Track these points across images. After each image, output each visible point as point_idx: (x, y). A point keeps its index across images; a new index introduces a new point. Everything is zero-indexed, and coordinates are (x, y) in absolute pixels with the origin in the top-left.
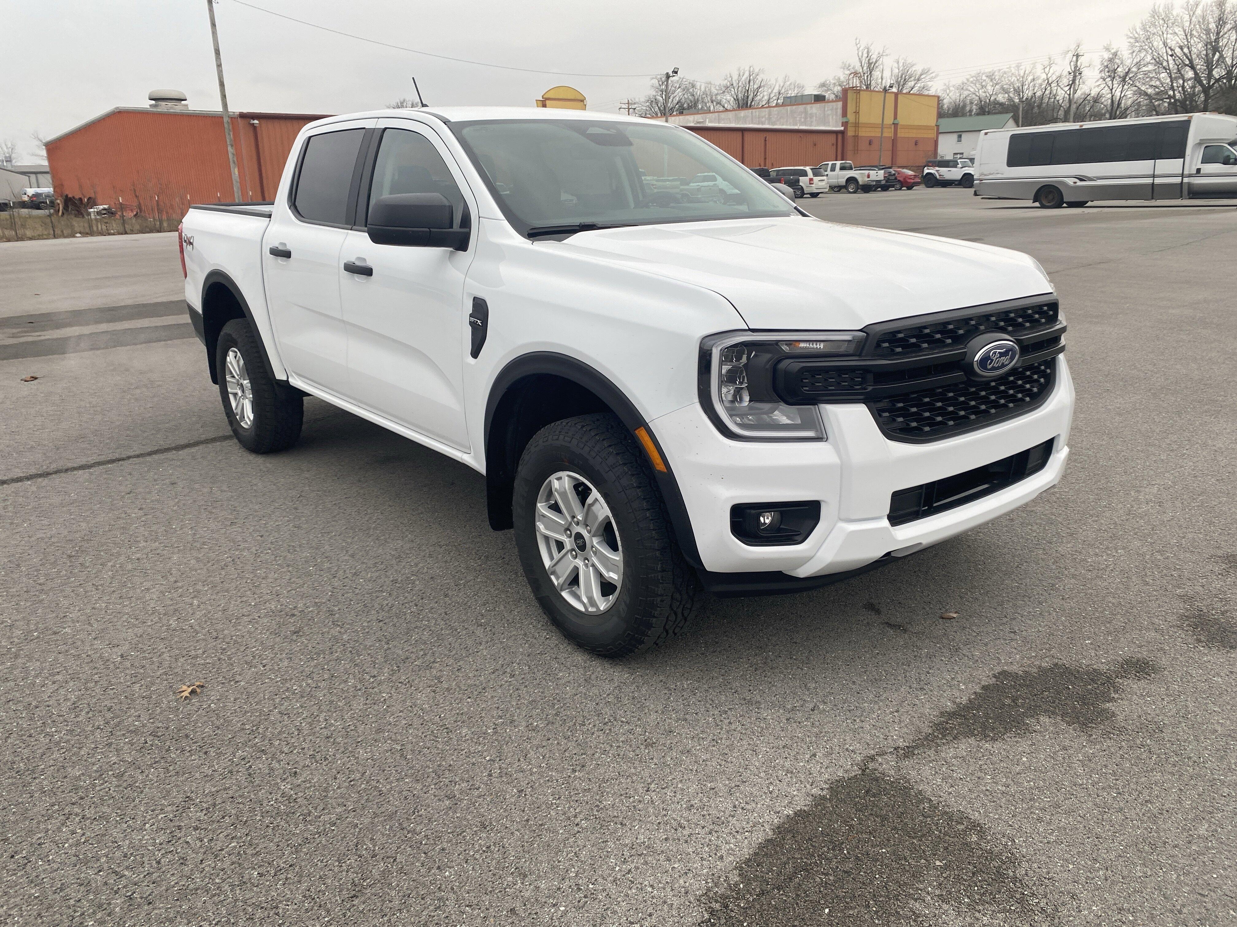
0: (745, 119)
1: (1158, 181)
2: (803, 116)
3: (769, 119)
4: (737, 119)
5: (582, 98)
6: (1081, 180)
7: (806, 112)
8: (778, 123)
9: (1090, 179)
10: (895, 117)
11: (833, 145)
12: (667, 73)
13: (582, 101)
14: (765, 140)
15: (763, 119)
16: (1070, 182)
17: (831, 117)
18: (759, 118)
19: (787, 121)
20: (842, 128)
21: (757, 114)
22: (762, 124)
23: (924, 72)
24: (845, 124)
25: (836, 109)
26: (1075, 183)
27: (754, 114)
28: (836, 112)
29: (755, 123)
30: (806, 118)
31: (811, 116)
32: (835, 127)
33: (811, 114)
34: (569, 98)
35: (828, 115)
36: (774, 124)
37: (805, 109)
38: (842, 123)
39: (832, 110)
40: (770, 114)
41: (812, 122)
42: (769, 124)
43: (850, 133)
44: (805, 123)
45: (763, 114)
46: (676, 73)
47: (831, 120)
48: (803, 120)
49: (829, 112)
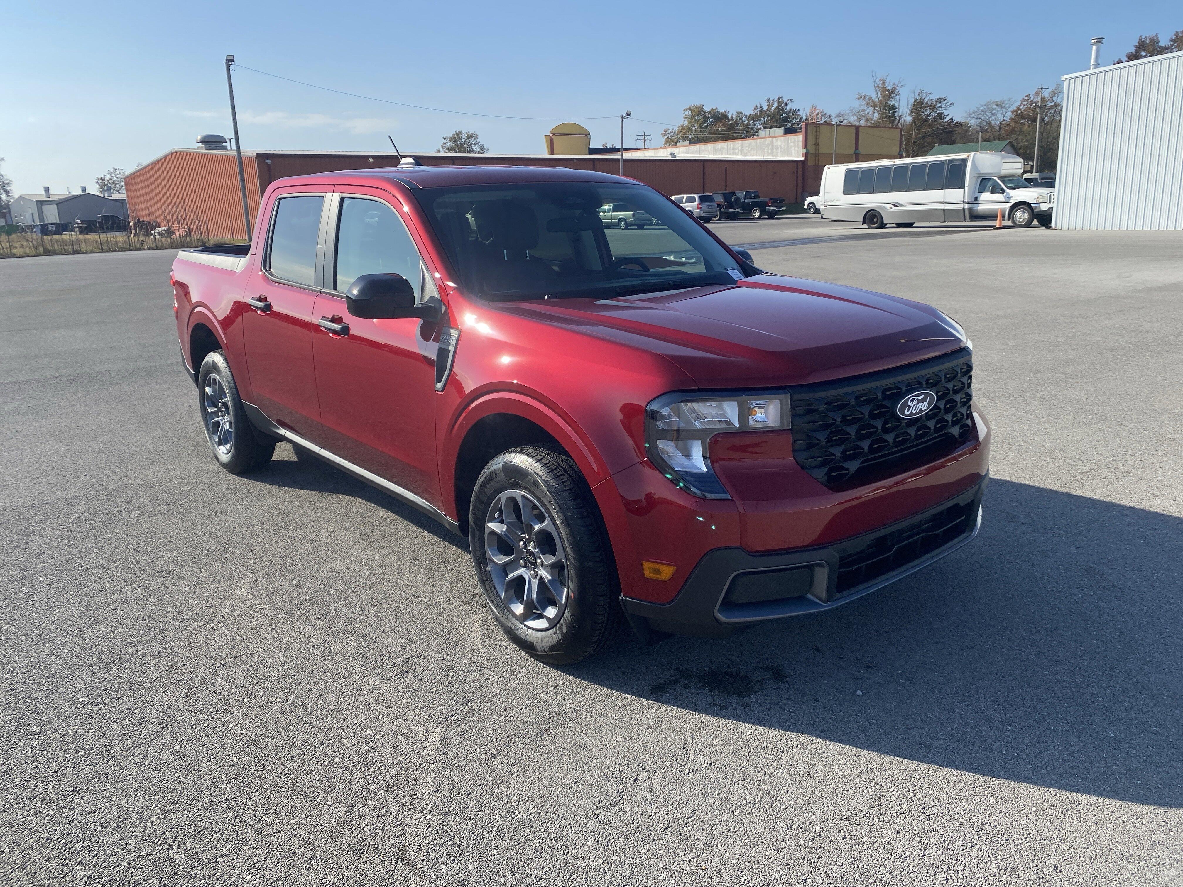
0: (721, 151)
4: (715, 151)
8: (749, 154)
10: (857, 147)
11: (795, 171)
12: (622, 116)
13: (586, 135)
14: (726, 170)
15: (736, 151)
17: (793, 148)
18: (733, 149)
19: (757, 152)
20: (803, 159)
21: (732, 146)
22: (736, 154)
24: (806, 155)
25: (798, 141)
27: (729, 146)
28: (798, 144)
29: (730, 154)
30: (772, 149)
31: (777, 148)
32: (797, 157)
33: (777, 146)
34: (574, 133)
35: (791, 147)
36: (746, 154)
37: (772, 141)
38: (803, 153)
39: (794, 142)
40: (742, 147)
41: (777, 153)
42: (741, 155)
43: (811, 162)
44: (771, 154)
45: (737, 146)
46: (629, 115)
47: (793, 151)
48: (770, 151)
49: (792, 144)
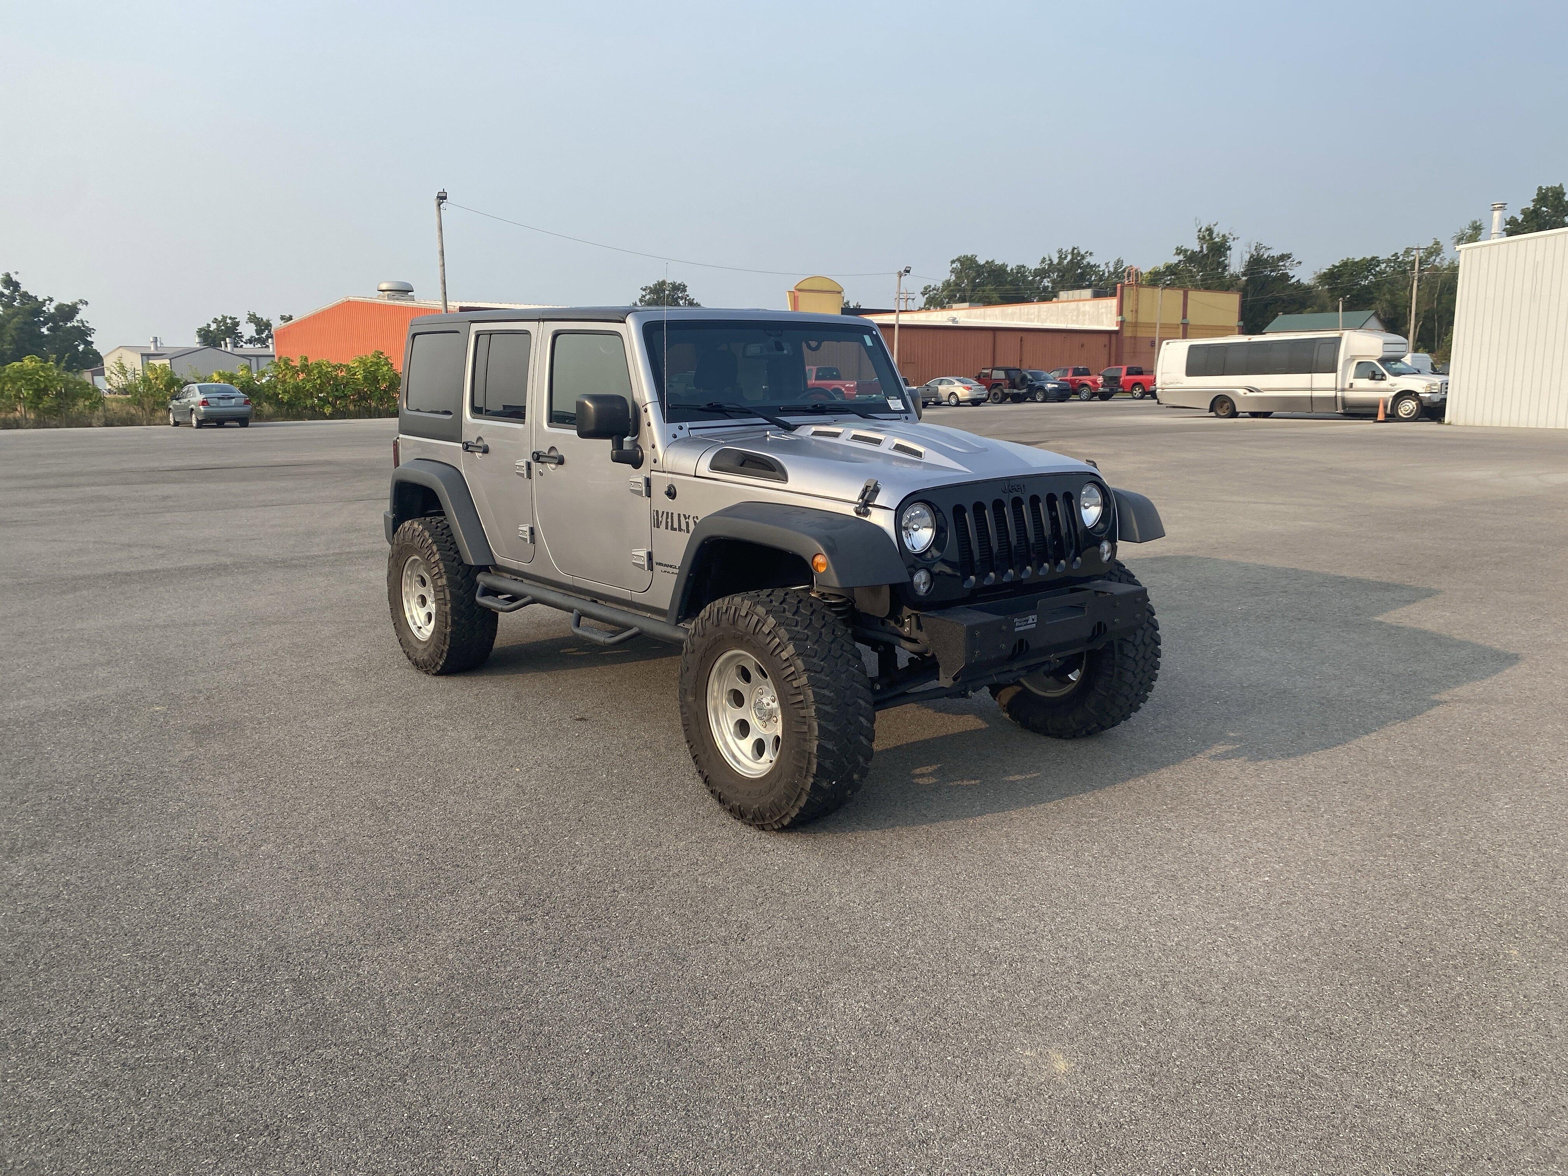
1: (1316, 394)
2: (1075, 313)
3: (1039, 316)
5: (839, 289)
6: (1251, 391)
7: (1078, 309)
8: (1048, 321)
9: (1258, 391)
10: (1184, 317)
11: (1105, 346)
12: (900, 272)
13: (839, 293)
14: (1021, 341)
15: (1032, 317)
16: (1241, 392)
17: (1105, 316)
19: (1058, 319)
20: (1117, 328)
21: (1026, 311)
22: (1032, 321)
23: (1283, 257)
24: (1122, 323)
25: (1111, 307)
26: (1245, 394)
27: (1022, 311)
28: (1111, 311)
30: (1078, 316)
31: (1084, 314)
32: (1109, 326)
33: (1083, 312)
34: (824, 289)
35: (1102, 313)
36: (1044, 321)
37: (1077, 305)
38: (1117, 322)
39: (1106, 307)
40: (1039, 312)
41: (1084, 320)
42: (1038, 321)
43: (1127, 333)
44: (1077, 322)
45: (1033, 311)
46: (908, 272)
47: (1105, 319)
48: (1075, 318)
49: (1103, 310)
